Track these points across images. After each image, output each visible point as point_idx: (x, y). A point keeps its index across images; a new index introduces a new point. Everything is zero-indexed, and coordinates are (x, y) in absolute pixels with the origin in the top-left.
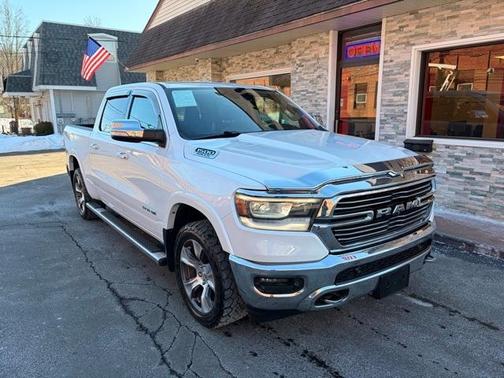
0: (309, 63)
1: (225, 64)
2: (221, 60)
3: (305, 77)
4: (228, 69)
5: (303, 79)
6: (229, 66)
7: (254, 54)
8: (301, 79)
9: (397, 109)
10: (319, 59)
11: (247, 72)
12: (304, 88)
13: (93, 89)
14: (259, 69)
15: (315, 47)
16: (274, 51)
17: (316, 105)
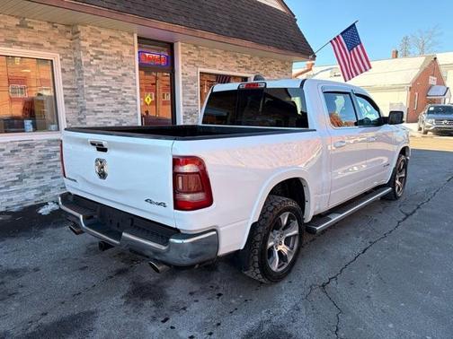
3: (106, 72)
5: (103, 74)
9: (193, 108)
10: (122, 56)
12: (104, 83)
15: (116, 43)
17: (122, 104)
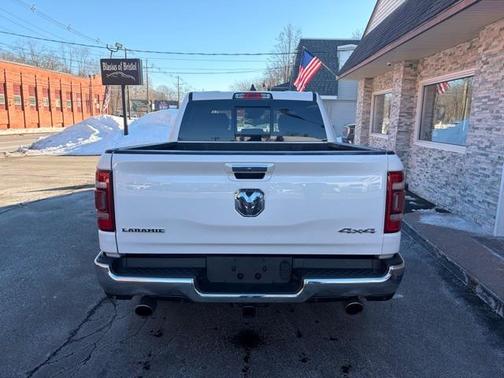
0: (495, 59)
1: (420, 67)
2: (418, 62)
4: (423, 73)
6: (424, 68)
7: (448, 51)
8: (485, 81)
11: (439, 75)
12: (486, 93)
13: (334, 98)
14: (450, 70)
16: (467, 45)
